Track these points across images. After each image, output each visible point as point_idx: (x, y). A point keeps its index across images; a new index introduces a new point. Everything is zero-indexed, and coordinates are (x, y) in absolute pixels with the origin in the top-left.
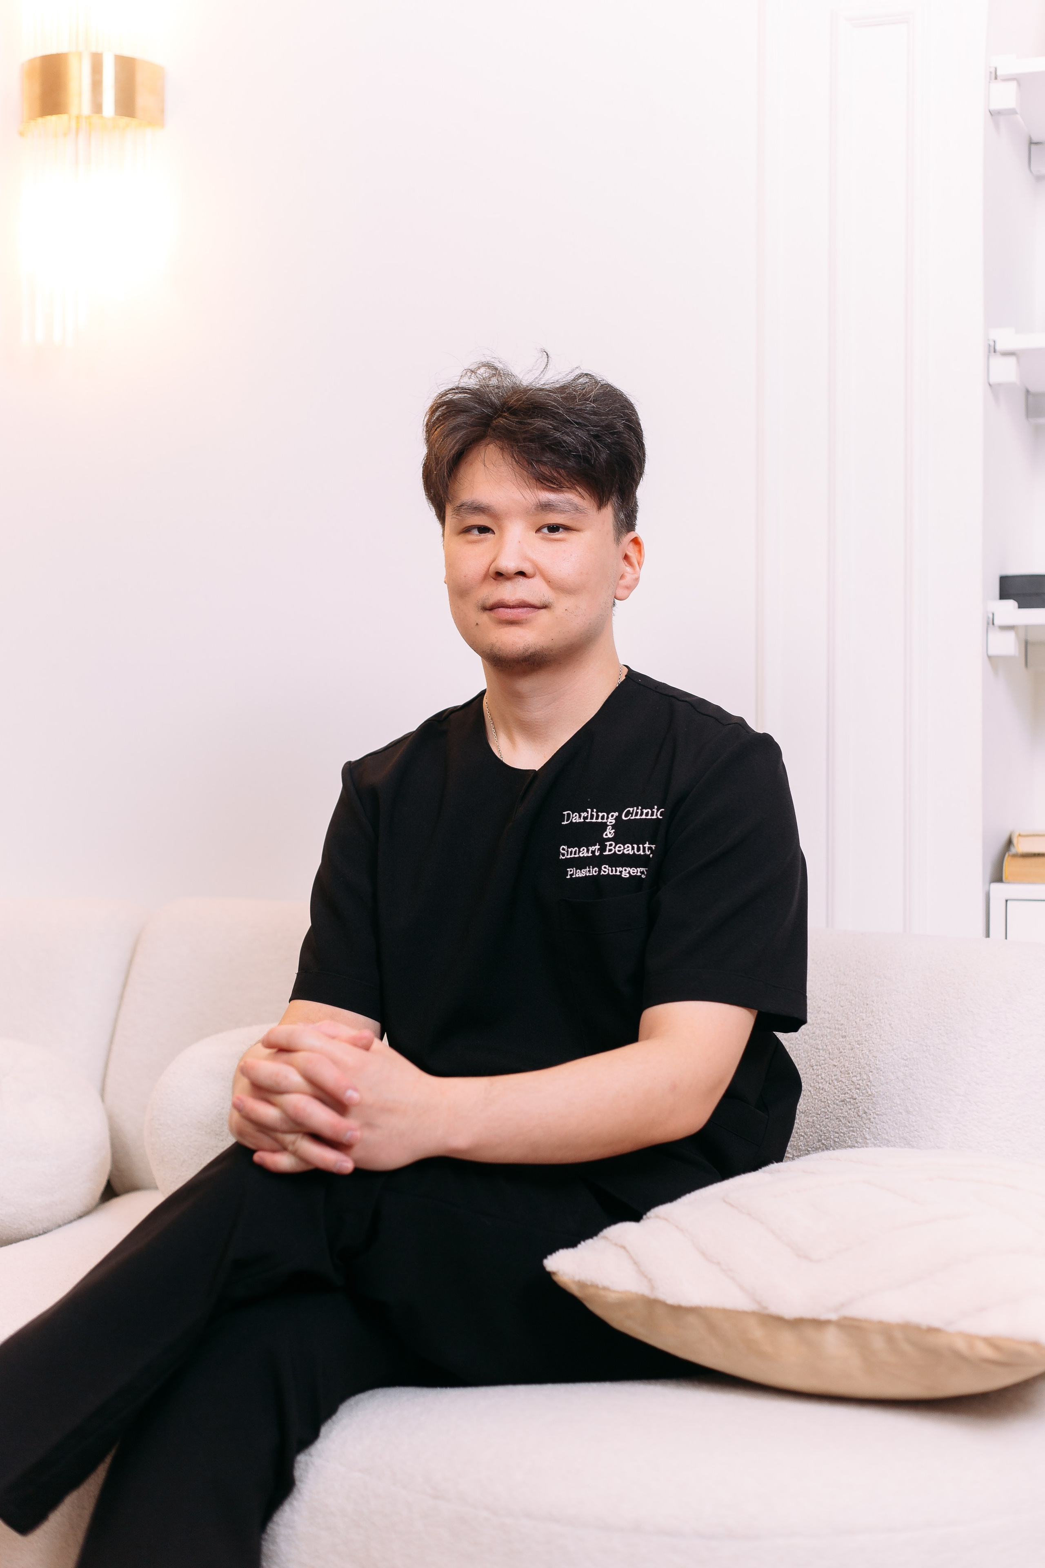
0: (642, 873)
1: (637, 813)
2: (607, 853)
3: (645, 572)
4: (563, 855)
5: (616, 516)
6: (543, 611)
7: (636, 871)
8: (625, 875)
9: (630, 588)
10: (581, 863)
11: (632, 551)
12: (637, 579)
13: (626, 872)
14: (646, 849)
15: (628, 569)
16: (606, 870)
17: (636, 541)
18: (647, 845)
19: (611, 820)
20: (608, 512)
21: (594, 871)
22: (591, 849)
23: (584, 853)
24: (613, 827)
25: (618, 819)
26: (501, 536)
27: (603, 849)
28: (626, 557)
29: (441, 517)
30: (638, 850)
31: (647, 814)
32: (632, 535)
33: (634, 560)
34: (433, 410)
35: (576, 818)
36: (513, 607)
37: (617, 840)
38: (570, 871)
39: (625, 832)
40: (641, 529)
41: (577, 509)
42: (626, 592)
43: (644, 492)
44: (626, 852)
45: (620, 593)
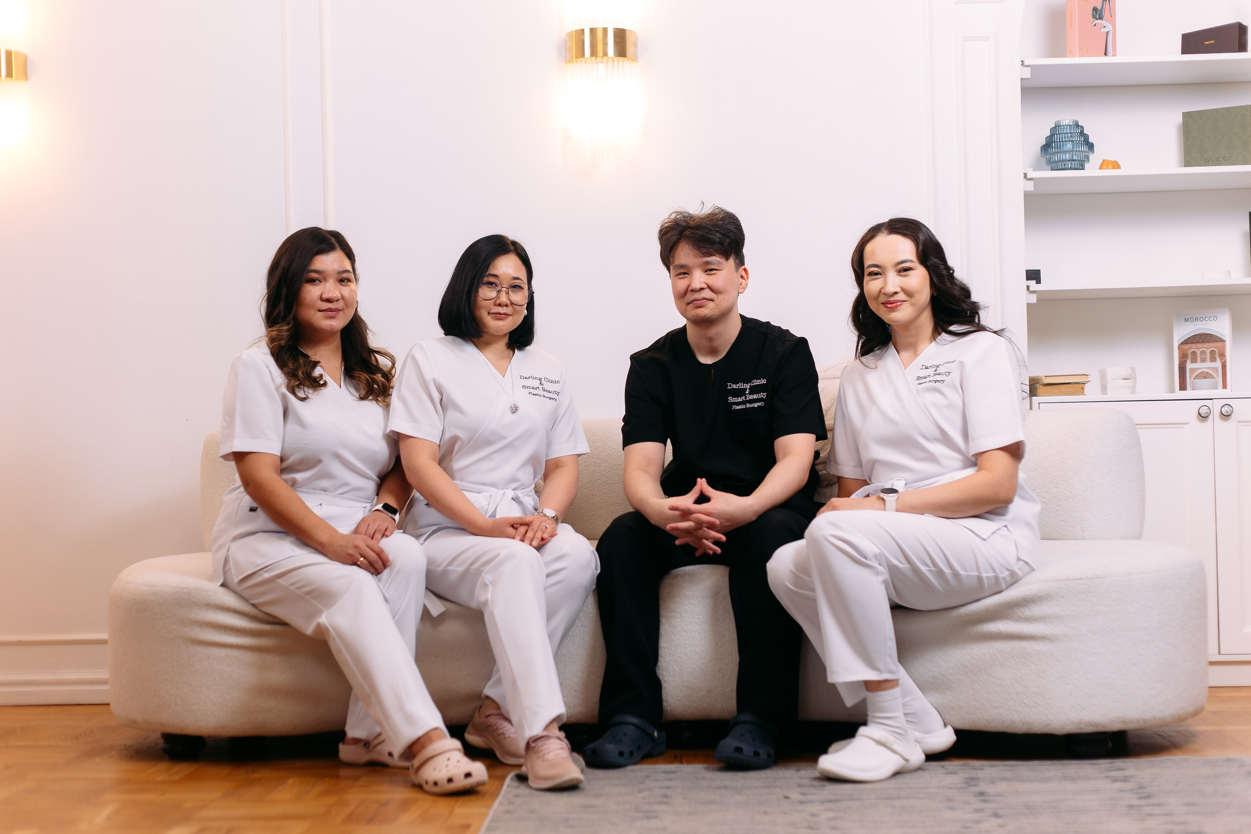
0: (762, 404)
1: (757, 382)
2: (748, 399)
3: (750, 281)
4: (730, 400)
5: (735, 262)
6: (711, 301)
7: (759, 404)
8: (756, 406)
9: (744, 288)
10: (738, 404)
11: (743, 274)
12: (747, 284)
13: (756, 405)
14: (763, 395)
15: (743, 281)
16: (748, 405)
17: (745, 270)
18: (762, 394)
19: (749, 387)
20: (732, 261)
21: (744, 407)
22: (742, 398)
23: (740, 400)
24: (749, 389)
25: (750, 386)
26: (692, 276)
27: (746, 398)
28: (742, 277)
29: (669, 269)
30: (759, 396)
31: (759, 382)
32: (743, 267)
33: (745, 277)
34: (661, 231)
35: (734, 386)
36: (701, 300)
37: (750, 394)
38: (734, 407)
39: (753, 390)
40: (747, 265)
41: (719, 263)
42: (743, 290)
43: (745, 250)
44: (754, 398)
45: (741, 291)
